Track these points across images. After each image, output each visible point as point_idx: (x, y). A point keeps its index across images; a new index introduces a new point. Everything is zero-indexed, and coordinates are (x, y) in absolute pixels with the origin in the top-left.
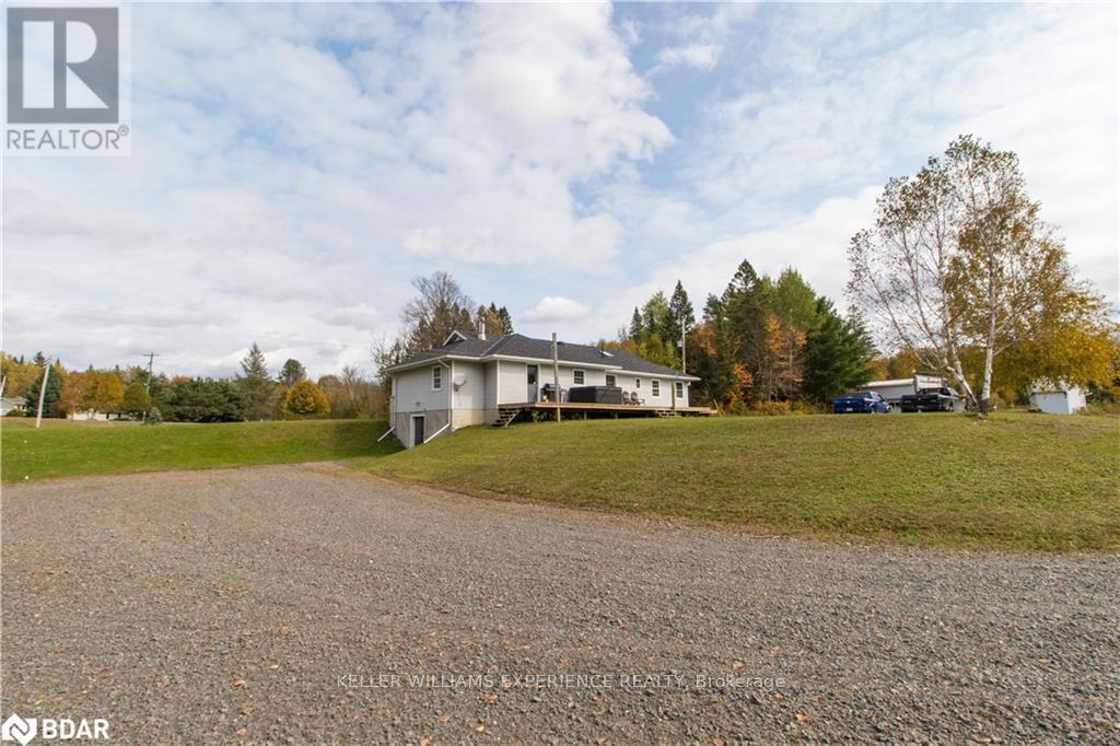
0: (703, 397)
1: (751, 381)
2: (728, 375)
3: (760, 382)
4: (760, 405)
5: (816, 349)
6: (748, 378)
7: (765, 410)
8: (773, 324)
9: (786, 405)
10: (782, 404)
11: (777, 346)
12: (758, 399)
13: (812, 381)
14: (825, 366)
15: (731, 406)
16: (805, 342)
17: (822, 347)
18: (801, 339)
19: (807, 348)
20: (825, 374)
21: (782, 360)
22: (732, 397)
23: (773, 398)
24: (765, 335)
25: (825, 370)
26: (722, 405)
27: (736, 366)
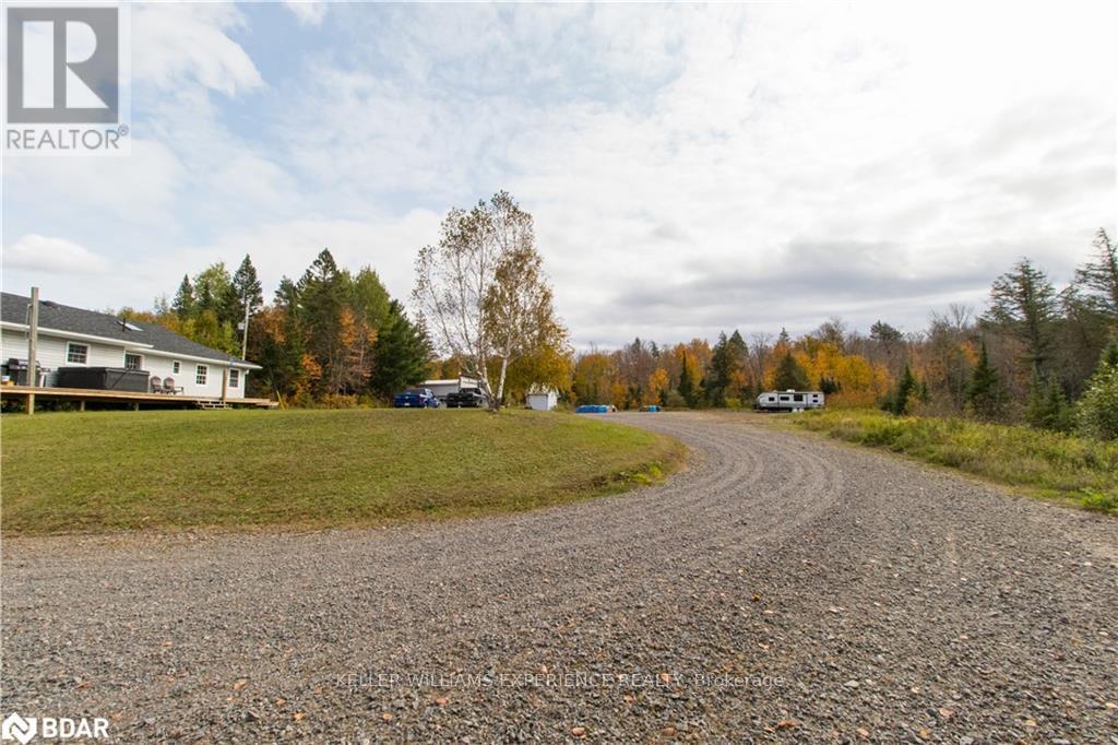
0: (264, 388)
1: (320, 373)
2: (296, 365)
3: (329, 375)
4: (327, 398)
5: (386, 347)
6: (317, 370)
7: (331, 403)
8: (347, 318)
9: (353, 398)
10: (349, 397)
11: (350, 340)
12: (326, 392)
13: (379, 377)
14: (392, 363)
15: (296, 398)
16: (376, 339)
17: (391, 345)
18: (373, 336)
19: (378, 345)
20: (391, 370)
21: (353, 354)
22: (297, 389)
23: (341, 392)
24: (339, 328)
25: (392, 366)
26: (285, 396)
27: (306, 356)
